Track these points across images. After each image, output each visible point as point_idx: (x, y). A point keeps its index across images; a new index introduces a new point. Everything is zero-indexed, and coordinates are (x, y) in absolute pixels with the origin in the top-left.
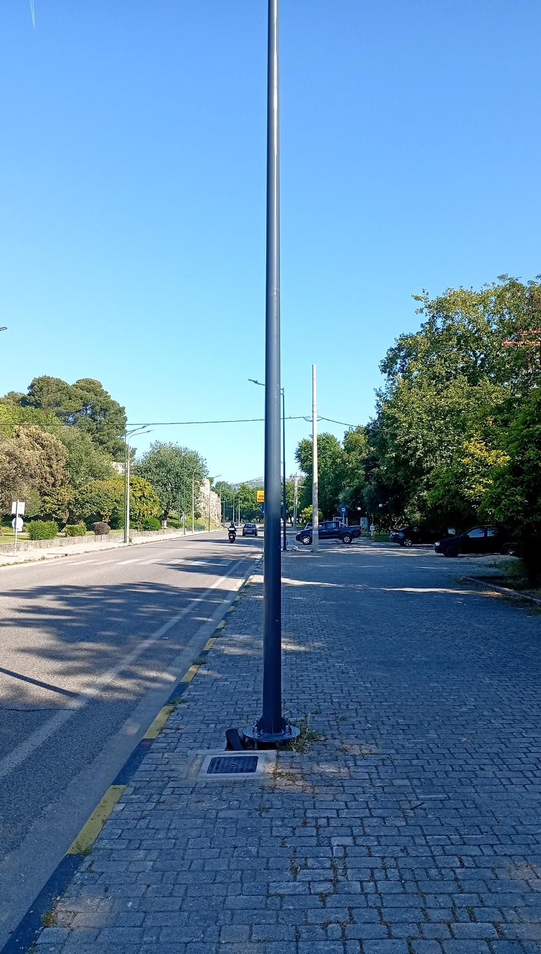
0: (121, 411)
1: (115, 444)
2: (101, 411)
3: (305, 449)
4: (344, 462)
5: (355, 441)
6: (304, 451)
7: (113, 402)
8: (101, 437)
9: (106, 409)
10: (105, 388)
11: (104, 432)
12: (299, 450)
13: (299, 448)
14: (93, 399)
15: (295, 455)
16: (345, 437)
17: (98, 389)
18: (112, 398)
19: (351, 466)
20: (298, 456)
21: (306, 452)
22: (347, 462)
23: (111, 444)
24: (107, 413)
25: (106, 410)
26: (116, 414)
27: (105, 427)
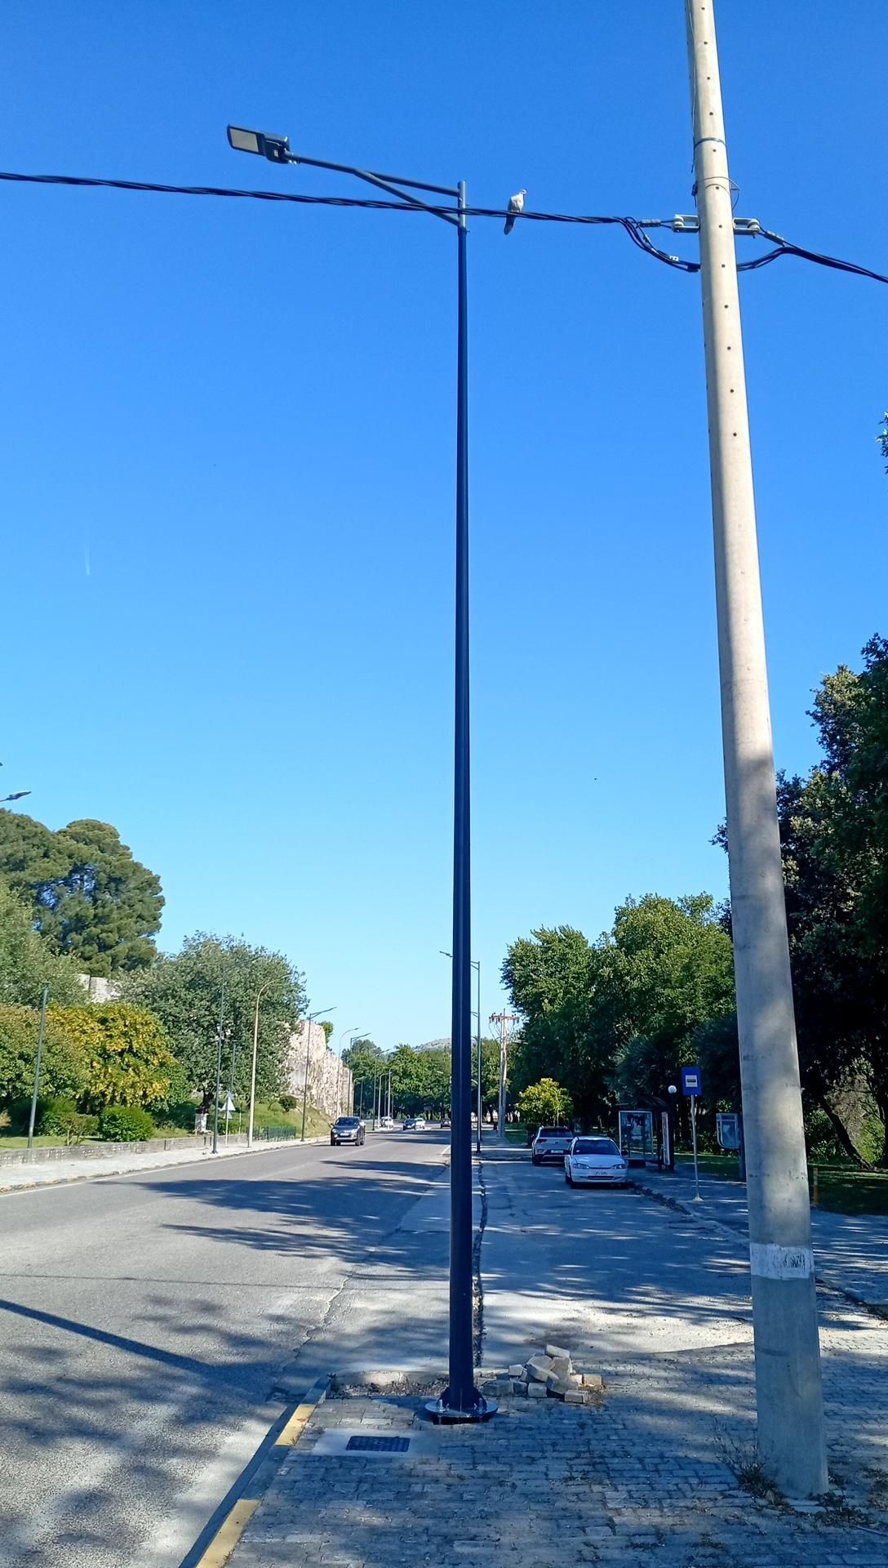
0: (152, 883)
1: (132, 949)
2: (109, 883)
3: (523, 960)
4: (618, 975)
5: (644, 927)
6: (521, 965)
7: (136, 864)
8: (104, 935)
9: (120, 879)
10: (123, 841)
11: (112, 925)
12: (509, 962)
13: (509, 958)
14: (94, 857)
15: (501, 974)
16: (618, 920)
17: (108, 840)
18: (135, 859)
19: (636, 984)
20: (508, 976)
21: (524, 966)
22: (627, 975)
23: (122, 949)
24: (122, 887)
25: (118, 881)
26: (142, 889)
27: (115, 915)
